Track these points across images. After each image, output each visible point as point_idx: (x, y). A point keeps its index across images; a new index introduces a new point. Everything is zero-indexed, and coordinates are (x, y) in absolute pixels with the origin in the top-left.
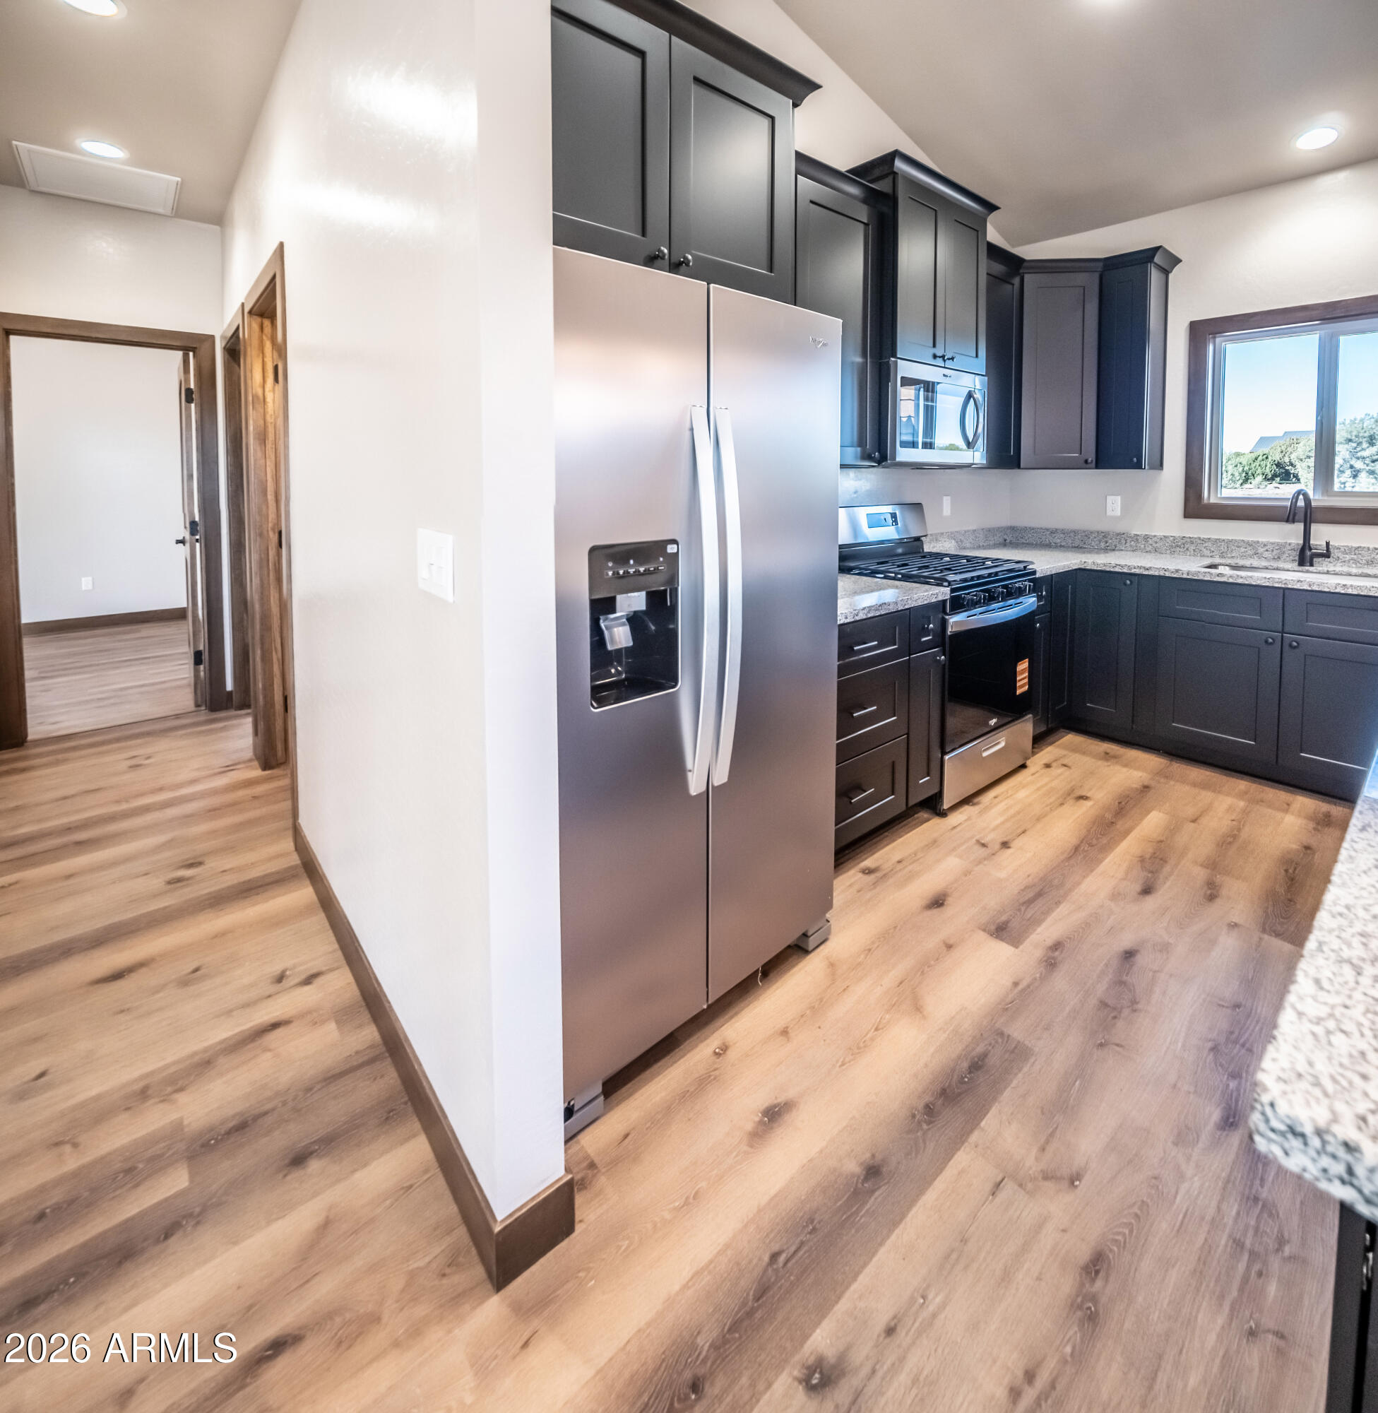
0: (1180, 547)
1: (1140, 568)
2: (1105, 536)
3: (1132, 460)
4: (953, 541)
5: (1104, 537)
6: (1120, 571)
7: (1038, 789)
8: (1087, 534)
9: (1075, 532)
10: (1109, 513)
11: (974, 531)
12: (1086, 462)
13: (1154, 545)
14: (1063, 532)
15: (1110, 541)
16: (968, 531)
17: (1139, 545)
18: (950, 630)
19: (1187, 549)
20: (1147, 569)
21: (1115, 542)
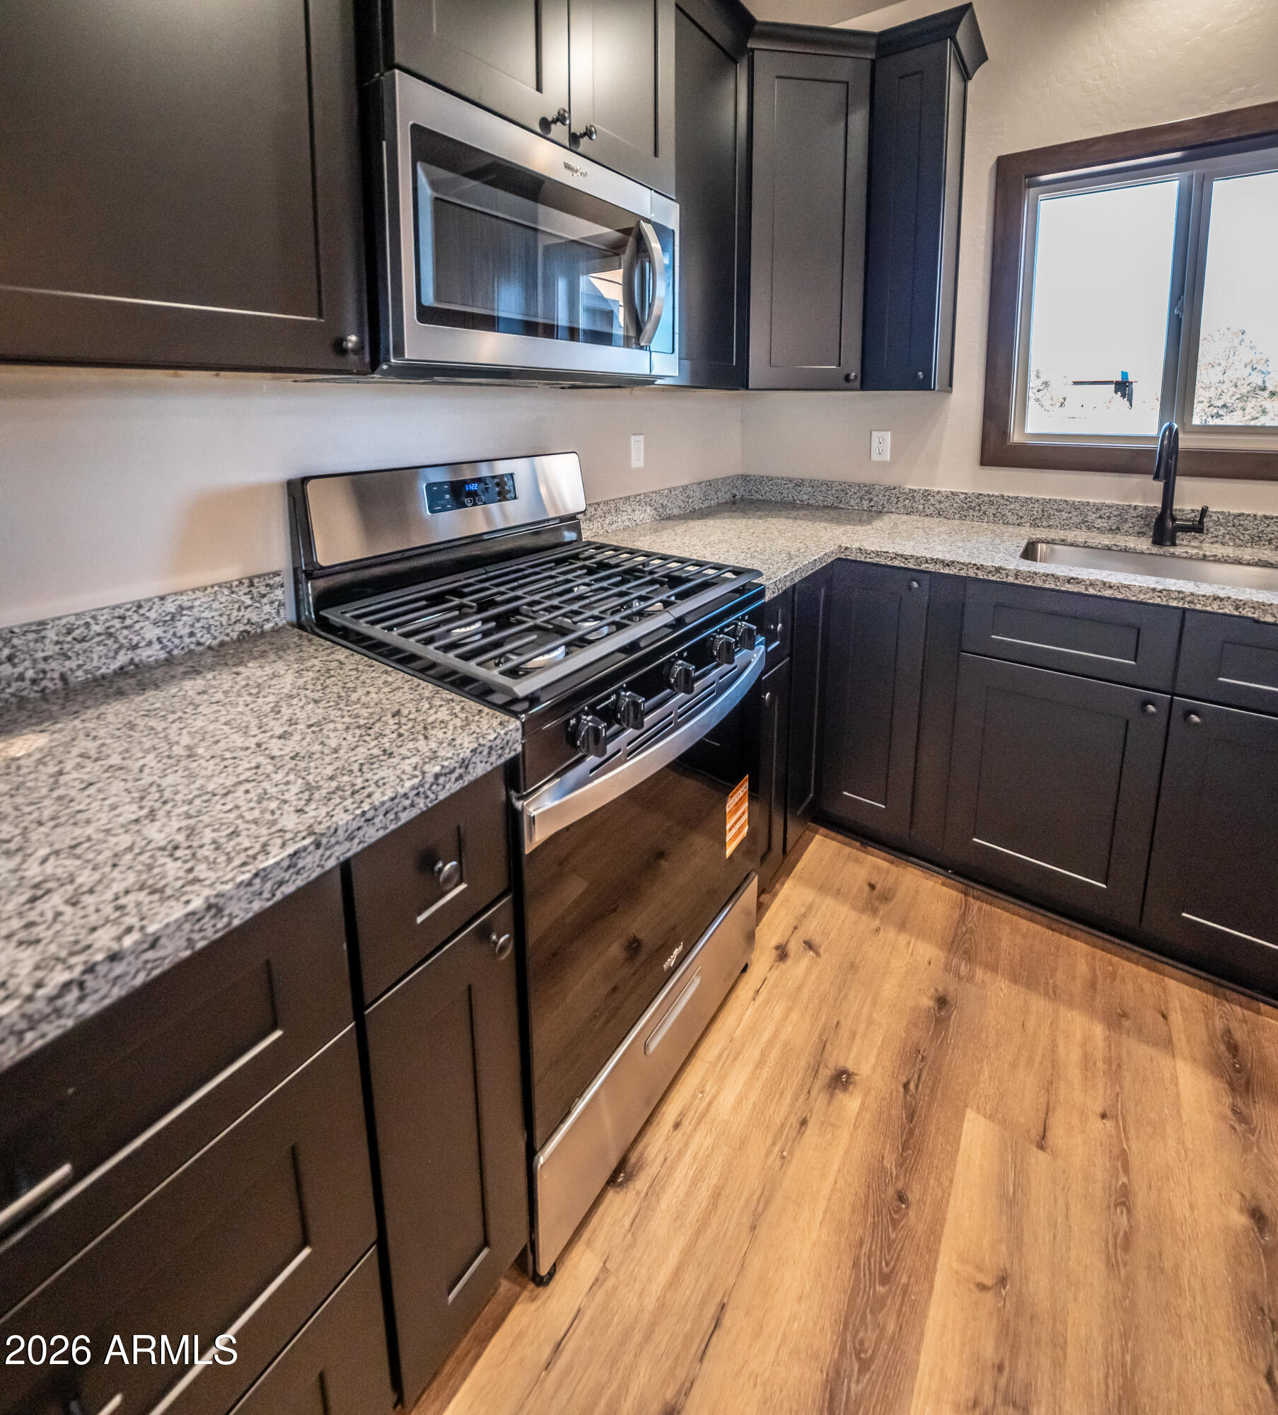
0: (974, 510)
1: (935, 561)
2: (867, 490)
3: (916, 375)
4: (649, 509)
5: (868, 492)
6: (903, 565)
7: (760, 1064)
8: (845, 488)
9: (828, 485)
10: (875, 457)
11: (685, 488)
12: (847, 378)
13: (938, 506)
14: (813, 483)
15: (876, 499)
16: (675, 489)
17: (915, 505)
18: (535, 838)
19: (984, 513)
20: (948, 565)
21: (882, 500)
